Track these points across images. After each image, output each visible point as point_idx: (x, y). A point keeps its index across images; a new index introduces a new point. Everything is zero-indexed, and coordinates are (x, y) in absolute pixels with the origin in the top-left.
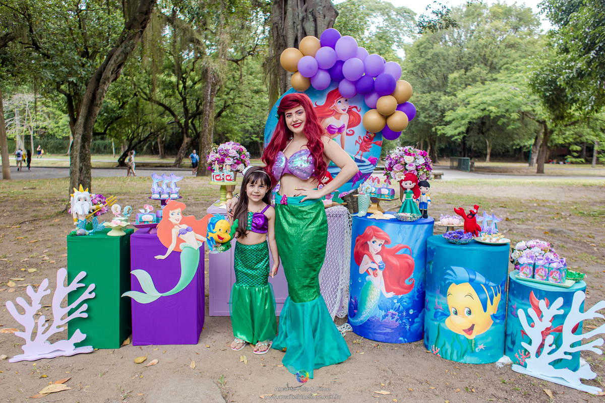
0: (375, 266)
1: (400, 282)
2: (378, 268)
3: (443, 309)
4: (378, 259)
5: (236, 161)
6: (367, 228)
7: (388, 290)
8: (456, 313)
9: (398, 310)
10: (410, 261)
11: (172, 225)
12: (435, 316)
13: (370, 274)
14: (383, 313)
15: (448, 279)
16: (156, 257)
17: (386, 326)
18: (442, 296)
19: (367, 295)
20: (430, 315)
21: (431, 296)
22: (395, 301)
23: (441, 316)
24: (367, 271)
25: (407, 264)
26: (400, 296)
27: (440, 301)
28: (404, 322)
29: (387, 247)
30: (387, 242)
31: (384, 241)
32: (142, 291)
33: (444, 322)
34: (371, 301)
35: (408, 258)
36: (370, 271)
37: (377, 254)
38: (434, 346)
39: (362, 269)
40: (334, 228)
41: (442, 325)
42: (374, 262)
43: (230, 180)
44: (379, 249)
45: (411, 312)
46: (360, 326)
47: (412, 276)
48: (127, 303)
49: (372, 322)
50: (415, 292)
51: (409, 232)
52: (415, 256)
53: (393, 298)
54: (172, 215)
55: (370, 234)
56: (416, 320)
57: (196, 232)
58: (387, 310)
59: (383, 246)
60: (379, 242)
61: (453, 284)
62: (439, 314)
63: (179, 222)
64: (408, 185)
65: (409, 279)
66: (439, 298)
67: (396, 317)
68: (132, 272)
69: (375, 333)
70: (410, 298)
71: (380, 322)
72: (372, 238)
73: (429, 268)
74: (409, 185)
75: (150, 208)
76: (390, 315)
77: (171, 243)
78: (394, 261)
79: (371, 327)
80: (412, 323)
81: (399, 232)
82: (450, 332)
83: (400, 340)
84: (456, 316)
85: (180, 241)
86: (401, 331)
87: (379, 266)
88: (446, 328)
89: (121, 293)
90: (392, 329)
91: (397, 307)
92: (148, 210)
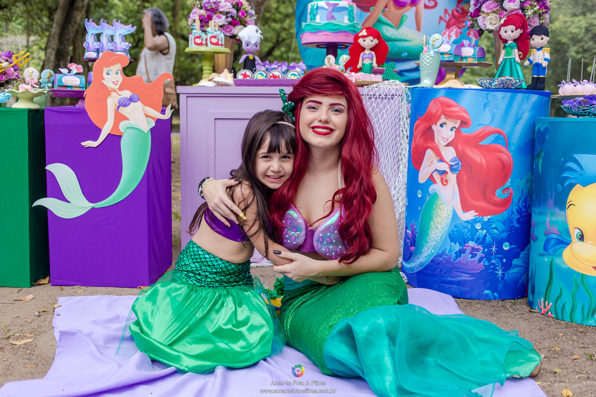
0: (444, 167)
1: (486, 193)
2: (448, 170)
3: (559, 234)
4: (450, 154)
5: (230, 19)
6: (431, 103)
7: (466, 208)
8: (582, 238)
9: (482, 241)
10: (504, 157)
11: (107, 92)
12: (546, 248)
13: (435, 182)
14: (457, 247)
15: (568, 178)
16: (83, 144)
17: (461, 269)
18: (557, 211)
19: (430, 219)
20: (537, 246)
21: (540, 213)
22: (478, 226)
23: (555, 245)
24: (431, 177)
25: (499, 162)
26: (486, 219)
27: (554, 219)
28: (493, 264)
29: (465, 131)
30: (465, 123)
31: (459, 122)
32: (64, 199)
33: (561, 255)
34: (436, 228)
35: (501, 152)
36: (437, 177)
37: (447, 145)
38: (542, 299)
39: (423, 176)
40: (382, 116)
41: (557, 261)
42: (442, 160)
43: (217, 44)
44: (451, 135)
45: (506, 247)
46: (420, 272)
47: (508, 184)
48: (41, 217)
49: (439, 264)
50: (513, 213)
51: (503, 105)
52: (512, 148)
53: (475, 221)
54: (108, 74)
55: (437, 112)
56: (515, 262)
57: (145, 104)
58: (464, 242)
59: (458, 131)
60: (451, 124)
61: (578, 185)
62: (553, 242)
63: (117, 87)
64: (509, 32)
65: (502, 188)
66: (553, 215)
67: (479, 254)
68: (49, 167)
69: (443, 282)
70: (504, 223)
71: (451, 264)
72: (439, 118)
73: (537, 165)
74: (511, 33)
75: (77, 68)
76: (468, 250)
77: (105, 120)
78: (477, 157)
79: (437, 272)
80: (507, 267)
81: (486, 105)
82: (571, 272)
83: (487, 295)
84: (581, 243)
85: (119, 118)
86: (488, 278)
87: (451, 166)
88: (563, 266)
89: (33, 200)
90: (472, 275)
91: (482, 237)
92: (75, 71)
